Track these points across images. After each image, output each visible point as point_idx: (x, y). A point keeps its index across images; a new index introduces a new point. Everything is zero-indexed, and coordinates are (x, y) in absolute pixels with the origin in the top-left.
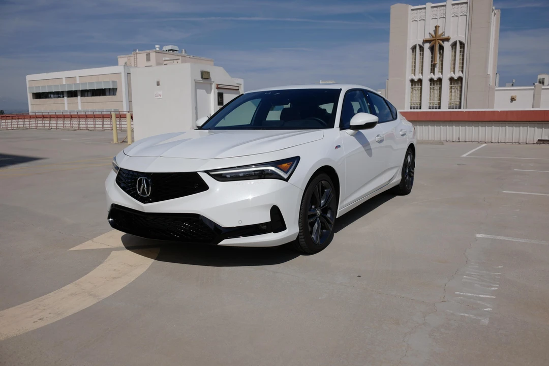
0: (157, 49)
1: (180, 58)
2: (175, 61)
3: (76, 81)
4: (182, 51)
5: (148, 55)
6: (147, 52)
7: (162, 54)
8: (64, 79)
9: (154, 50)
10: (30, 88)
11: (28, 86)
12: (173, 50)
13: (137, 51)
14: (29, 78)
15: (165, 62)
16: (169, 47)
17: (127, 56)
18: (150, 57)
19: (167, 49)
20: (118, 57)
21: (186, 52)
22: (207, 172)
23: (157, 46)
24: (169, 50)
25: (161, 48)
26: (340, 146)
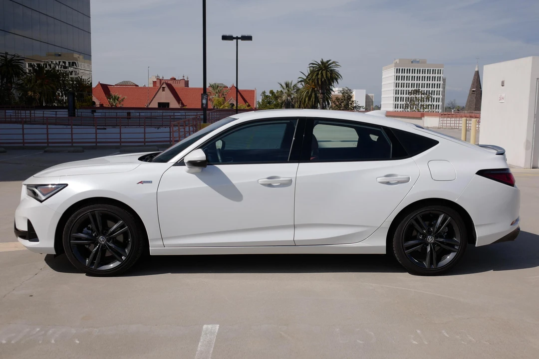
26: (150, 182)
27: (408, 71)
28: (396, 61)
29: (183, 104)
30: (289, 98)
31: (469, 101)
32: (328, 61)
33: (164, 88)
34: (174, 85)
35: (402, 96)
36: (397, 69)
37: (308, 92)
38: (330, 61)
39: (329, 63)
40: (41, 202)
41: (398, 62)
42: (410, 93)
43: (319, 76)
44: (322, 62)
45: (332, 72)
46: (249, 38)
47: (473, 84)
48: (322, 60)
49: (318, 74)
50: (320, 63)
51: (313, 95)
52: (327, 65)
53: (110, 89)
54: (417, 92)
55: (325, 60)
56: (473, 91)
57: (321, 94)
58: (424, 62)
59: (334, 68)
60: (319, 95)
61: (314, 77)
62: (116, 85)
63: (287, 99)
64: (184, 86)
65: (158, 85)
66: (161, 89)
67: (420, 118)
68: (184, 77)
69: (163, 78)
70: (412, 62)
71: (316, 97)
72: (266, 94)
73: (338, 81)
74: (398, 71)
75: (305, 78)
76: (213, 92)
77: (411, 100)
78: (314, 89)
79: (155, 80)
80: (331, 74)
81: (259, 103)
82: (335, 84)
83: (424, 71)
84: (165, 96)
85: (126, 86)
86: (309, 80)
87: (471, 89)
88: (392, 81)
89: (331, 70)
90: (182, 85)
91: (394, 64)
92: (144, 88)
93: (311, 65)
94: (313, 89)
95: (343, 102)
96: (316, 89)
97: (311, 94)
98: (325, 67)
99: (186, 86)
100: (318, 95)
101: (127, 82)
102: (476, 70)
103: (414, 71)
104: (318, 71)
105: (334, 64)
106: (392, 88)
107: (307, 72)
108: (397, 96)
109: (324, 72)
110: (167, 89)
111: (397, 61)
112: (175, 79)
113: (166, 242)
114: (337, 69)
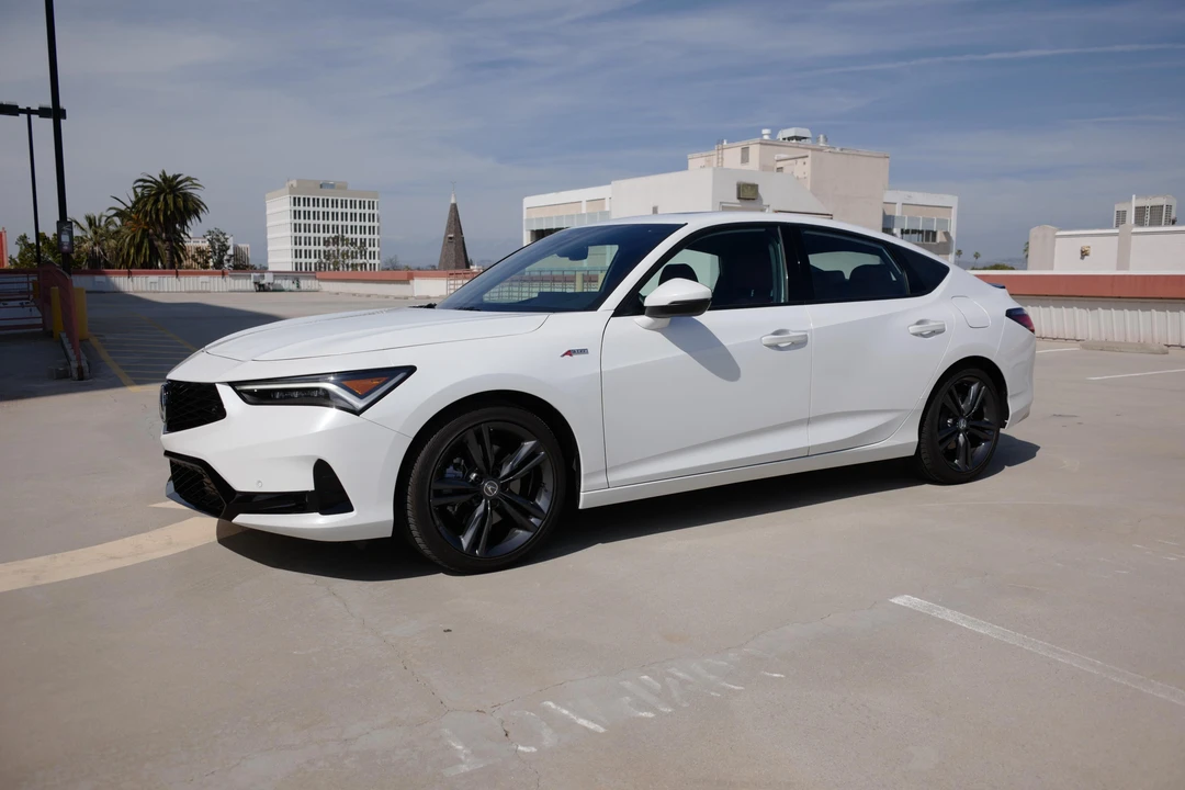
0: (766, 137)
1: (809, 153)
2: (799, 160)
3: (603, 206)
4: (818, 139)
5: (745, 150)
6: (744, 143)
7: (776, 148)
8: (584, 205)
9: (758, 140)
10: (527, 220)
11: (525, 218)
12: (798, 138)
13: (725, 143)
14: (528, 202)
15: (780, 165)
16: (791, 132)
17: (704, 154)
18: (748, 155)
19: (786, 136)
20: (689, 156)
21: (826, 140)
22: (232, 384)
23: (765, 131)
24: (790, 139)
25: (773, 135)
26: (584, 351)
27: (316, 202)
28: (291, 183)
30: (97, 249)
31: (444, 255)
32: (176, 177)
35: (308, 247)
36: (295, 199)
37: (133, 238)
38: (180, 175)
39: (179, 179)
40: (357, 413)
41: (295, 185)
42: (326, 243)
43: (160, 205)
44: (165, 178)
45: (187, 197)
47: (449, 226)
48: (164, 173)
49: (157, 201)
50: (160, 180)
51: (146, 244)
52: (175, 183)
54: (336, 241)
55: (169, 174)
56: (451, 238)
57: (164, 242)
58: (343, 187)
59: (189, 191)
60: (160, 243)
61: (148, 207)
63: (93, 251)
67: (406, 281)
70: (321, 186)
71: (154, 250)
72: (30, 242)
73: (201, 216)
74: (296, 201)
75: (123, 208)
77: (327, 255)
78: (147, 230)
80: (185, 201)
81: (12, 260)
82: (195, 220)
83: (344, 204)
86: (138, 212)
87: (446, 234)
88: (288, 219)
89: (185, 194)
91: (287, 190)
93: (141, 183)
94: (144, 231)
95: (211, 257)
96: (151, 231)
97: (142, 242)
98: (170, 187)
100: (156, 243)
102: (453, 201)
103: (325, 203)
104: (157, 195)
105: (188, 183)
106: (288, 233)
107: (128, 198)
108: (298, 247)
109: (170, 199)
111: (294, 183)
113: (614, 477)
114: (195, 192)
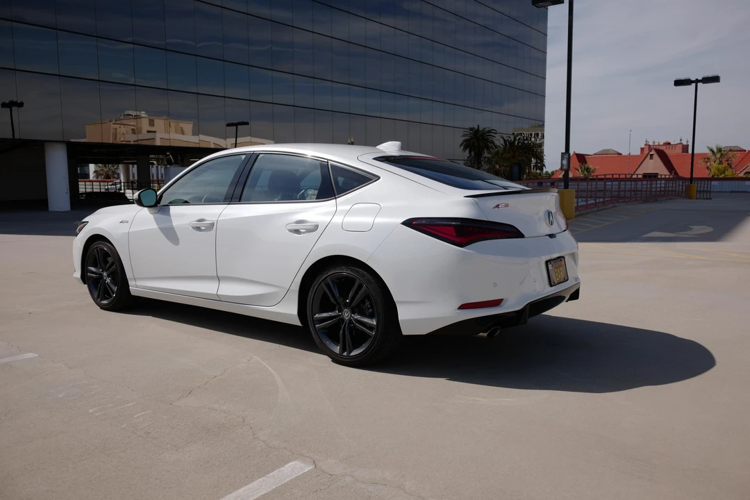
29: (676, 173)
33: (652, 155)
34: (668, 152)
46: (715, 79)
53: (587, 160)
62: (594, 154)
64: (681, 151)
65: (646, 152)
66: (649, 156)
68: (681, 140)
69: (654, 143)
76: (713, 158)
79: (643, 146)
84: (654, 165)
85: (605, 155)
90: (679, 150)
92: (630, 157)
99: (683, 152)
101: (609, 150)
110: (656, 157)
112: (669, 144)
